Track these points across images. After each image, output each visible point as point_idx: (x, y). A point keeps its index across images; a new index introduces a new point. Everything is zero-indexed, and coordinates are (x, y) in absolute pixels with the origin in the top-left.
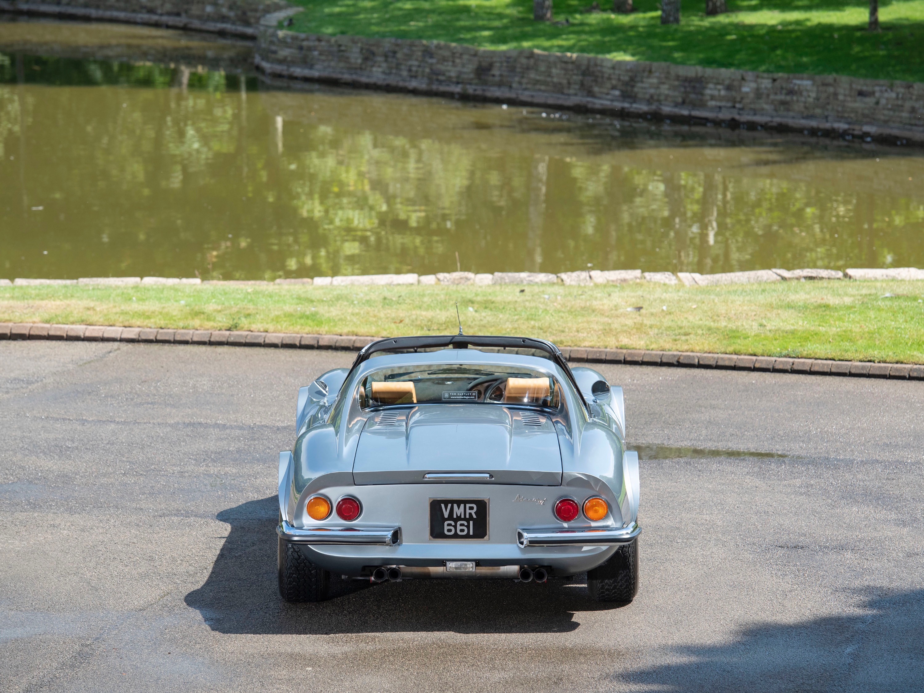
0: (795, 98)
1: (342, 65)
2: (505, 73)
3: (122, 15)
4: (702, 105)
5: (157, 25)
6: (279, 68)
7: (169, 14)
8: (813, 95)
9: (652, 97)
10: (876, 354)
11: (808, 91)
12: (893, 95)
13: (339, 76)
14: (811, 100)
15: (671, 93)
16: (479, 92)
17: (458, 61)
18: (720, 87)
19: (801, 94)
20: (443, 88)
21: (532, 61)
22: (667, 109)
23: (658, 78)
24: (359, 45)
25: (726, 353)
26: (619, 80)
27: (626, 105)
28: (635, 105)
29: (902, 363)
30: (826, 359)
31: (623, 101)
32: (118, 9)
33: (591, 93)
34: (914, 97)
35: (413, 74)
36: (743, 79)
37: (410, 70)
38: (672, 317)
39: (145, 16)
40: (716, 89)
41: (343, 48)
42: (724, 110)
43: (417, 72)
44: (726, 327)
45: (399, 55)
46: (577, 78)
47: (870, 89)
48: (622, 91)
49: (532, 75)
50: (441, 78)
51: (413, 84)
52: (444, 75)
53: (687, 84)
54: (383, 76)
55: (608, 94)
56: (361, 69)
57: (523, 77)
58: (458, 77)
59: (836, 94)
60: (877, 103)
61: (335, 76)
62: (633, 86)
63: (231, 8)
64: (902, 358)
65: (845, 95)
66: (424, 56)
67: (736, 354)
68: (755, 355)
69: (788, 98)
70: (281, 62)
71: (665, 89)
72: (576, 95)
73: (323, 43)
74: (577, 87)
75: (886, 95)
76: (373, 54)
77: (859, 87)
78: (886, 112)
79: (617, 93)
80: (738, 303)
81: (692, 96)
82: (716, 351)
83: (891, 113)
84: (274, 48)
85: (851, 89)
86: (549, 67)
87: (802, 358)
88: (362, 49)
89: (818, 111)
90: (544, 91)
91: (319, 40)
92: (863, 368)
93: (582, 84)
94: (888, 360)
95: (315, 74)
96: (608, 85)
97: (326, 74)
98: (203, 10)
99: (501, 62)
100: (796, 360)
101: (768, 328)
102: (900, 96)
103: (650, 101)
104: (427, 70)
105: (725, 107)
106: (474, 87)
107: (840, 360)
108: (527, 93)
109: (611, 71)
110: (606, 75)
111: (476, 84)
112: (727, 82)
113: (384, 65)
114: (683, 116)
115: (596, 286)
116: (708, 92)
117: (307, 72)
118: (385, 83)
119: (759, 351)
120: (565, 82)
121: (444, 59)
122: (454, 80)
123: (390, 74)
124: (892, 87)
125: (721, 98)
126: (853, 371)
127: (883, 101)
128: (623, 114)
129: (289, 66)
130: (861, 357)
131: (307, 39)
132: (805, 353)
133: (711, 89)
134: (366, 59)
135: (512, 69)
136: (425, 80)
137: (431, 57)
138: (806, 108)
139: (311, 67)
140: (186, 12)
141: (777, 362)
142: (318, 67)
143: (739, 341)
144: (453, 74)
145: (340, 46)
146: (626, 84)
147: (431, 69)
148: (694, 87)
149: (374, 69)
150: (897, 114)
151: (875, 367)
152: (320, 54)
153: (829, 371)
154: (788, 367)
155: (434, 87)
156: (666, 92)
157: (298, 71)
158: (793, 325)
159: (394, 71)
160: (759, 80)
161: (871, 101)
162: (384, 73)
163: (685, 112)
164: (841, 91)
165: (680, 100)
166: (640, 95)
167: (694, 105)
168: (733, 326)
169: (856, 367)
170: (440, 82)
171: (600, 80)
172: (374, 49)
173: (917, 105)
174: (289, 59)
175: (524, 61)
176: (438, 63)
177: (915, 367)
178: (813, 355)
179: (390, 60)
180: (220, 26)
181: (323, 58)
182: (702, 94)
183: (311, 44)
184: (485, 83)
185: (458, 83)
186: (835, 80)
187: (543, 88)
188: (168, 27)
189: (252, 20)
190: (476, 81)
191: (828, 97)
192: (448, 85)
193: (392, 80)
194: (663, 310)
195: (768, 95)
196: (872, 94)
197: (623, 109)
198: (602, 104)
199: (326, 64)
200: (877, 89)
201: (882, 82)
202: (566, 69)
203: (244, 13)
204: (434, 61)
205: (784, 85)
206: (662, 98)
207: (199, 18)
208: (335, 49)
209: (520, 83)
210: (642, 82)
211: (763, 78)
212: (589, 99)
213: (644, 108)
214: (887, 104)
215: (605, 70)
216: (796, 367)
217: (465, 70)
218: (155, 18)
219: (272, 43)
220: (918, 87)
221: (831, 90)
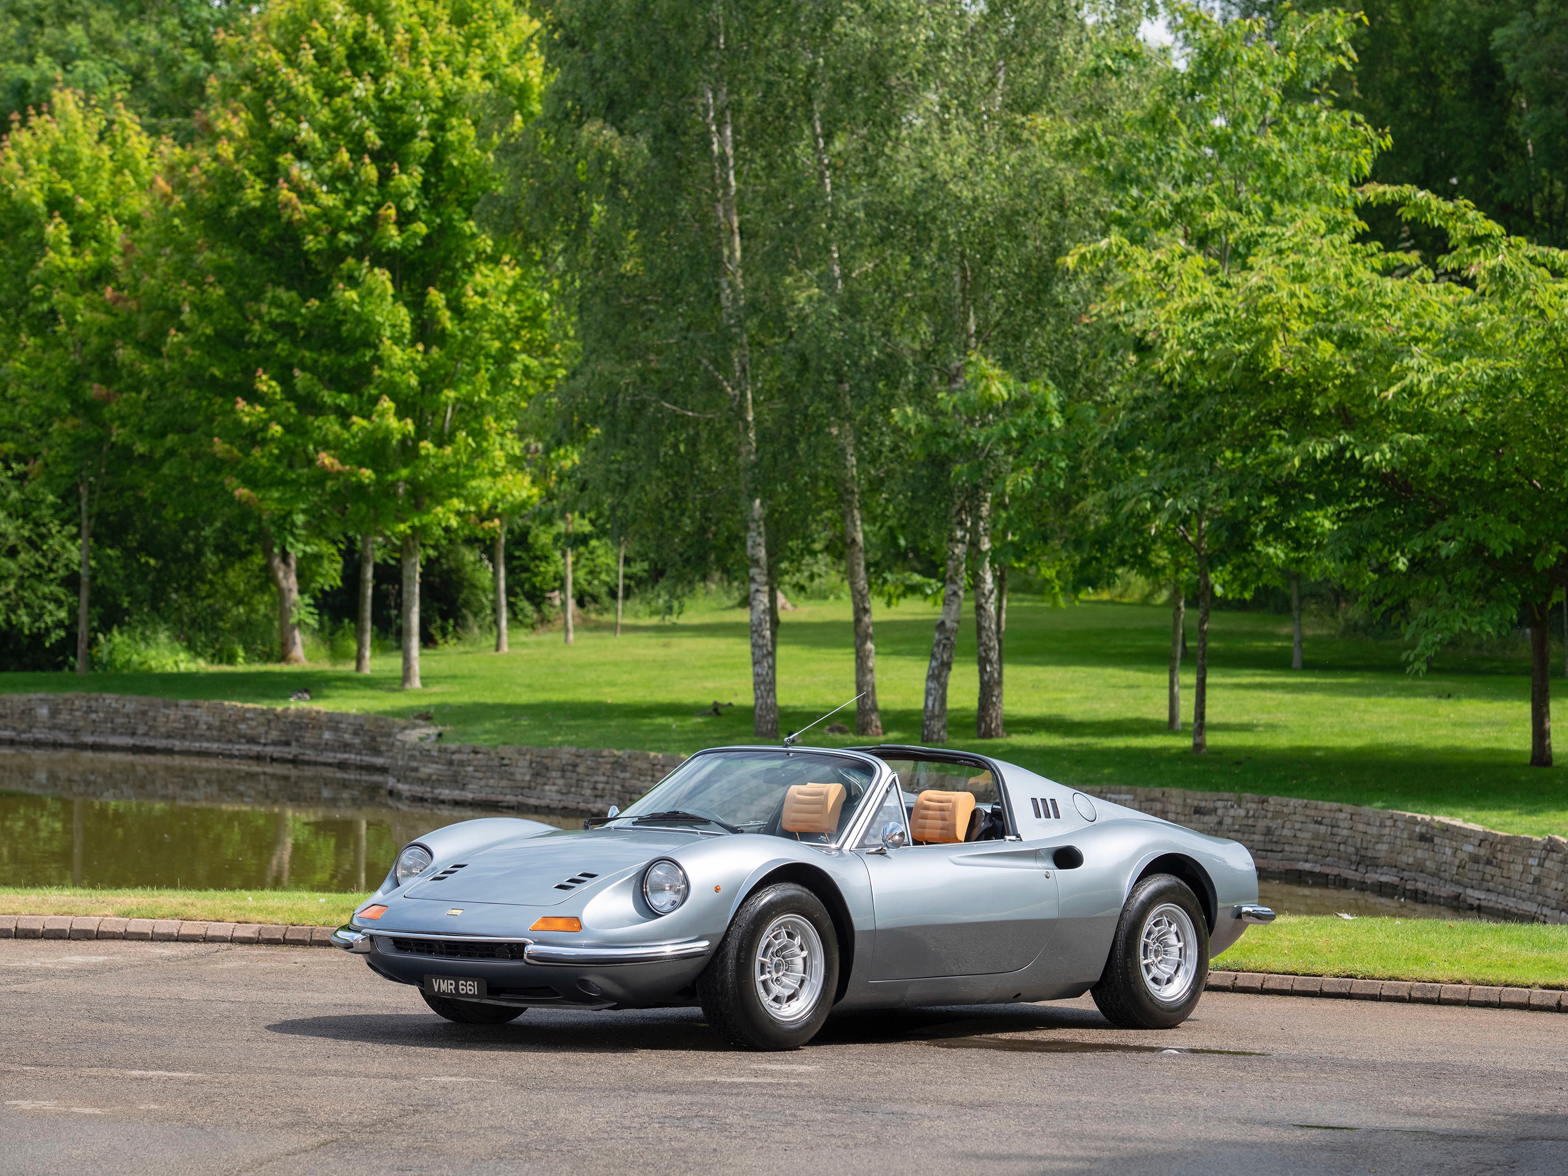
1: (504, 783)
3: (214, 746)
5: (259, 758)
6: (419, 790)
7: (274, 743)
10: (1359, 967)
12: (1241, 812)
13: (501, 798)
24: (528, 757)
29: (1397, 979)
32: (208, 740)
34: (1269, 815)
39: (245, 747)
41: (506, 762)
45: (580, 769)
47: (1210, 805)
54: (559, 797)
56: (529, 788)
59: (1164, 812)
60: (1220, 823)
61: (494, 798)
63: (355, 733)
65: (1177, 814)
66: (614, 769)
70: (422, 782)
73: (480, 756)
75: (1232, 812)
76: (547, 769)
77: (1196, 803)
83: (1239, 836)
84: (415, 764)
85: (1185, 805)
88: (531, 762)
91: (476, 752)
92: (1340, 985)
94: (1376, 975)
95: (469, 796)
97: (482, 796)
98: (320, 738)
102: (1251, 813)
104: (618, 787)
113: (560, 782)
117: (457, 794)
118: (561, 805)
123: (569, 793)
124: (1239, 802)
127: (1228, 821)
129: (433, 788)
130: (1336, 971)
131: (459, 751)
132: (1252, 966)
134: (536, 775)
137: (624, 770)
139: (464, 787)
140: (298, 740)
142: (472, 786)
145: (502, 759)
147: (624, 786)
149: (547, 788)
150: (1246, 836)
152: (476, 770)
157: (445, 793)
159: (573, 790)
161: (1211, 820)
162: (559, 792)
164: (1171, 807)
169: (1329, 983)
172: (547, 761)
173: (1273, 825)
174: (434, 777)
176: (632, 778)
177: (1417, 984)
179: (568, 774)
180: (340, 756)
181: (479, 775)
183: (464, 757)
186: (1163, 794)
188: (273, 760)
189: (383, 748)
193: (571, 802)
196: (1213, 810)
199: (482, 783)
200: (1220, 804)
201: (1226, 795)
203: (373, 739)
204: (627, 775)
207: (315, 747)
208: (496, 762)
214: (1233, 824)
216: (1240, 983)
218: (256, 749)
219: (412, 757)
220: (1274, 801)
221: (1158, 806)
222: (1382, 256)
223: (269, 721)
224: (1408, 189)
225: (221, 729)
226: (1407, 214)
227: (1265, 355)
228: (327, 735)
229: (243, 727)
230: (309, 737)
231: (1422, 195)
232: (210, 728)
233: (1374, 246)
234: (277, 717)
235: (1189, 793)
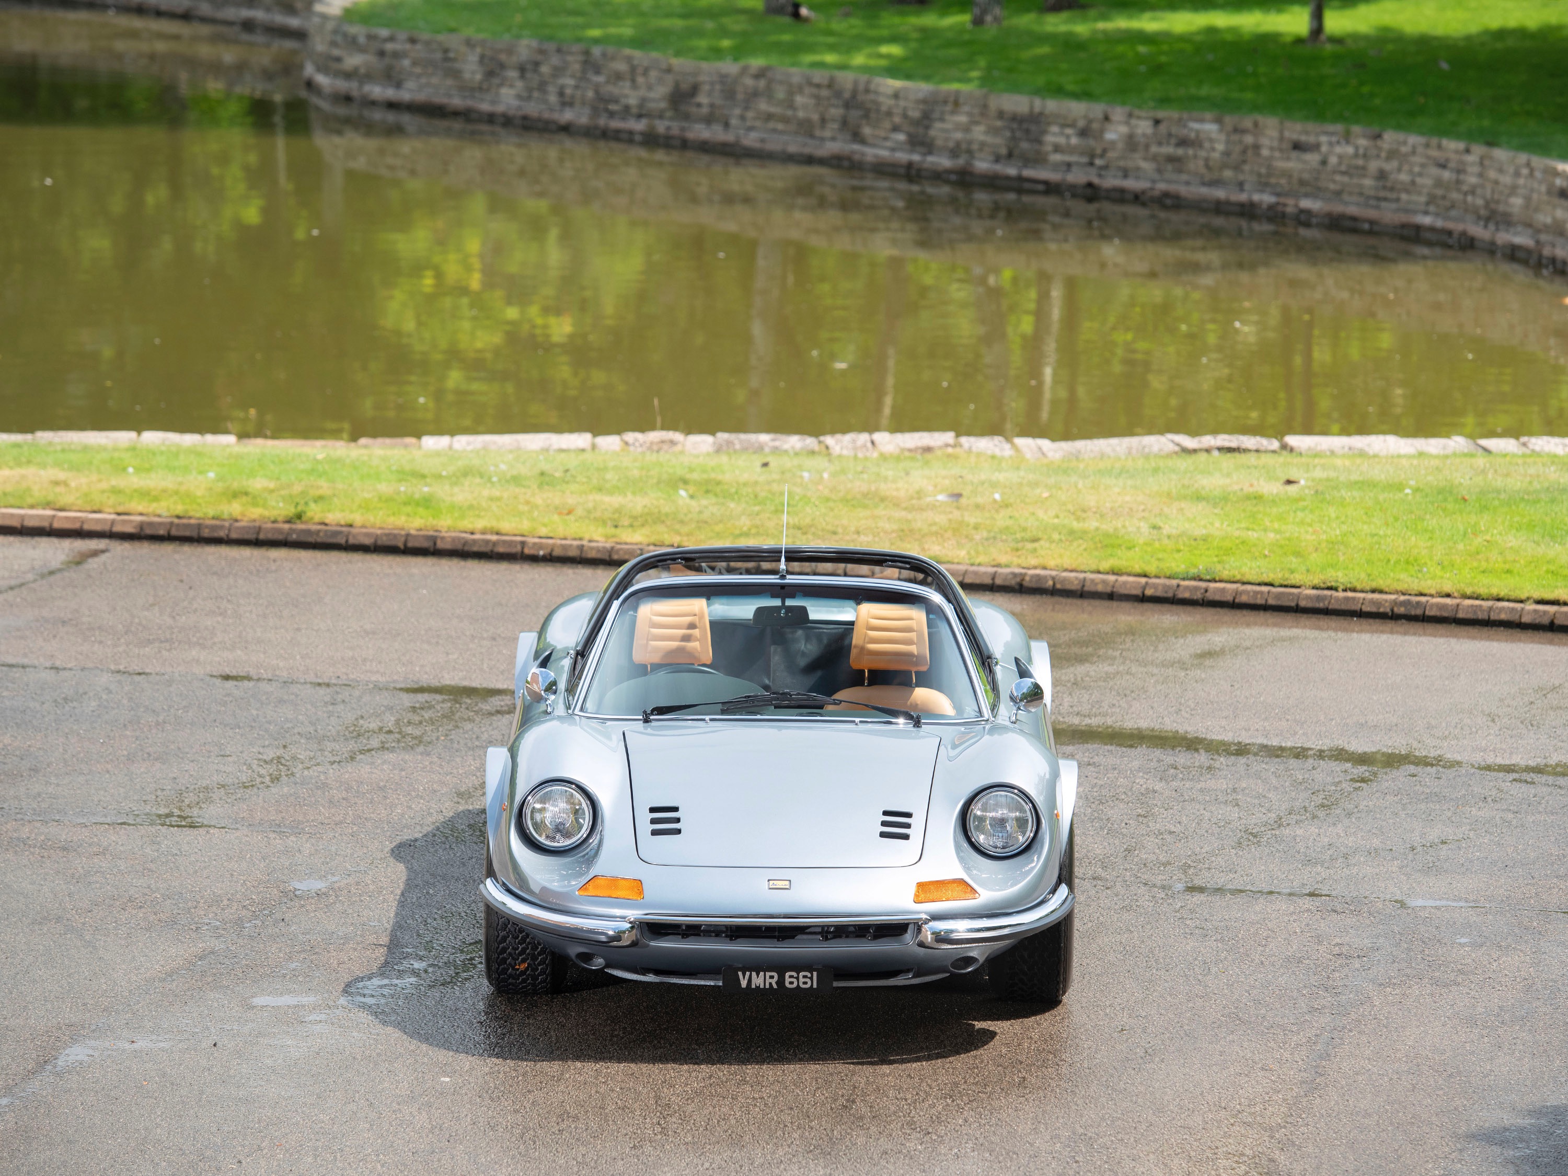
0: (1191, 152)
1: (449, 82)
2: (718, 102)
4: (1038, 160)
5: (139, 11)
6: (342, 85)
8: (1220, 147)
9: (958, 144)
10: (1340, 576)
11: (1211, 140)
12: (1350, 150)
13: (445, 100)
14: (1216, 155)
15: (989, 139)
16: (675, 131)
17: (640, 80)
18: (1069, 131)
19: (1201, 146)
20: (615, 124)
21: (762, 83)
22: (982, 165)
23: (969, 114)
24: (479, 50)
25: (1099, 572)
26: (905, 116)
27: (916, 157)
28: (930, 159)
30: (1259, 584)
31: (912, 151)
33: (857, 137)
34: (1383, 155)
35: (567, 99)
36: (1107, 118)
37: (561, 94)
38: (1009, 511)
40: (1062, 134)
41: (452, 55)
42: (1074, 169)
43: (573, 97)
44: (1097, 529)
45: (545, 69)
46: (836, 112)
47: (1312, 139)
48: (910, 135)
49: (763, 106)
50: (613, 107)
51: (567, 116)
52: (616, 101)
53: (1015, 126)
55: (886, 139)
56: (480, 89)
57: (747, 108)
58: (641, 106)
59: (1257, 147)
60: (1324, 162)
62: (927, 127)
64: (1380, 585)
65: (1272, 149)
66: (584, 71)
67: (1114, 573)
68: (1145, 576)
69: (1180, 152)
70: (348, 75)
71: (979, 133)
72: (833, 139)
73: (418, 47)
74: (835, 126)
75: (1338, 150)
76: (502, 66)
77: (1295, 137)
78: (1338, 178)
79: (901, 137)
80: (1117, 490)
81: (1025, 145)
82: (1082, 568)
83: (1346, 179)
84: (336, 52)
85: (1281, 139)
86: (791, 93)
87: (1221, 581)
88: (482, 58)
89: (1228, 174)
90: (782, 132)
91: (413, 41)
92: (1318, 598)
93: (844, 123)
94: (1359, 588)
95: (405, 95)
96: (887, 125)
97: (422, 97)
99: (712, 84)
100: (1212, 585)
101: (1165, 532)
102: (1361, 151)
103: (954, 153)
104: (590, 94)
105: (1078, 164)
106: (667, 123)
107: (1281, 586)
108: (753, 135)
109: (892, 102)
110: (884, 108)
111: (671, 119)
112: (1081, 123)
113: (519, 84)
114: (1008, 178)
115: (884, 457)
116: (1050, 139)
117: (390, 93)
118: (520, 113)
119: (1151, 569)
120: (815, 117)
121: (618, 77)
122: (634, 111)
123: (529, 98)
124: (1347, 138)
125: (1070, 150)
126: (1303, 603)
127: (1333, 160)
128: (911, 173)
129: (361, 83)
130: (1316, 582)
131: (391, 39)
132: (1225, 575)
133: (1055, 134)
134: (490, 74)
135: (730, 94)
136: (587, 111)
137: (598, 72)
138: (1208, 167)
139: (398, 85)
141: (1181, 587)
142: (410, 84)
143: (1119, 552)
144: (633, 101)
145: (446, 51)
146: (917, 123)
147: (597, 92)
148: (1027, 131)
149: (503, 91)
150: (1355, 181)
151: (1337, 600)
152: (415, 63)
154: (1198, 596)
155: (602, 121)
156: (982, 138)
157: (377, 91)
158: (1205, 527)
159: (536, 94)
160: (1134, 122)
161: (1312, 158)
162: (519, 97)
163: (1012, 171)
164: (1265, 141)
165: (1004, 151)
166: (939, 142)
167: (1027, 161)
168: (1107, 527)
170: (612, 114)
171: (873, 115)
172: (503, 57)
173: (1387, 167)
174: (362, 71)
175: (749, 82)
176: (608, 82)
177: (1402, 597)
178: (1238, 577)
179: (529, 75)
180: (246, 13)
181: (418, 70)
182: (1039, 142)
183: (399, 47)
184: (687, 117)
185: (640, 116)
186: (1256, 124)
187: (780, 126)
189: (299, 5)
190: (669, 114)
191: (1244, 152)
192: (623, 119)
193: (532, 109)
194: (995, 501)
195: (1147, 147)
196: (1316, 147)
197: (910, 165)
198: (876, 156)
199: (423, 80)
200: (1323, 139)
201: (1331, 128)
202: (817, 98)
204: (600, 79)
205: (1174, 130)
206: (975, 147)
208: (438, 56)
209: (743, 118)
210: (942, 120)
211: (1139, 118)
212: (856, 147)
213: (944, 162)
214: (1340, 164)
215: (881, 99)
216: (1210, 595)
217: (652, 95)
219: (334, 44)
220: (1390, 137)
221: (1249, 139)
235: (1288, 124)
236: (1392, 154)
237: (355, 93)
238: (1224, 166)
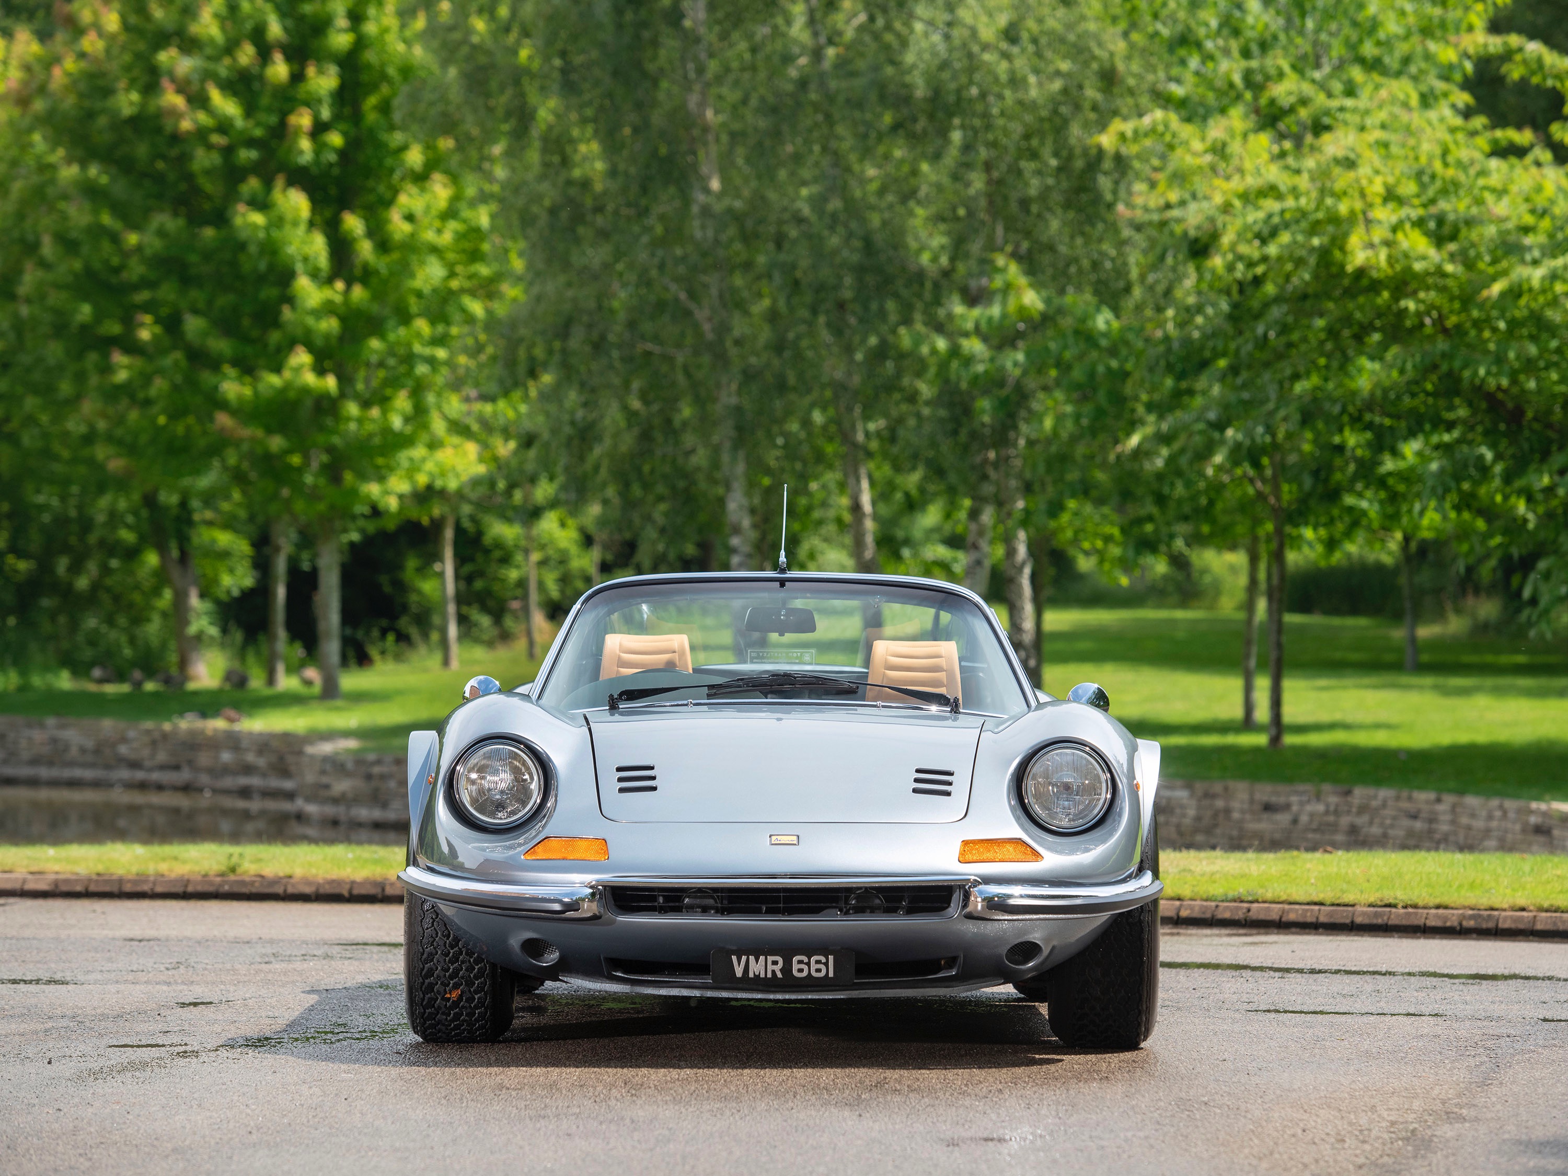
3: (88, 774)
5: (142, 786)
6: (330, 810)
7: (163, 767)
8: (1191, 812)
10: (1400, 895)
11: (1183, 807)
12: (1321, 808)
14: (1187, 821)
19: (1172, 813)
29: (1446, 907)
30: (1308, 904)
32: (84, 765)
34: (1354, 810)
47: (1282, 800)
59: (1227, 811)
60: (1295, 821)
63: (260, 754)
64: (1445, 900)
65: (1243, 812)
68: (1179, 900)
70: (335, 801)
75: (1309, 808)
77: (1265, 798)
78: (1310, 836)
83: (1317, 836)
84: (325, 780)
85: (1252, 801)
87: (1264, 902)
91: (399, 763)
92: (1376, 915)
94: (1421, 903)
98: (218, 760)
100: (1255, 905)
102: (1332, 808)
107: (1333, 905)
117: (377, 814)
124: (1318, 797)
126: (1359, 920)
127: (1304, 819)
129: (349, 807)
130: (1372, 899)
131: (378, 762)
132: (1269, 895)
139: (385, 805)
140: (190, 763)
141: (1220, 909)
151: (1396, 916)
153: (1314, 920)
154: (1240, 915)
157: (364, 814)
161: (1283, 819)
164: (1235, 805)
169: (1364, 915)
174: (349, 795)
177: (1471, 912)
178: (1284, 898)
180: (243, 781)
183: (386, 769)
186: (1226, 789)
188: (160, 788)
189: (293, 769)
191: (1216, 815)
196: (1287, 807)
200: (1294, 799)
201: (1301, 787)
203: (281, 759)
207: (211, 771)
214: (1311, 821)
216: (1253, 915)
218: (140, 775)
219: (323, 772)
220: (1360, 793)
221: (1220, 803)
222: (1488, 135)
223: (154, 743)
224: (1514, 40)
225: (97, 751)
226: (1515, 73)
227: (1342, 249)
228: (226, 757)
229: (123, 750)
230: (204, 759)
231: (1534, 48)
232: (83, 750)
233: (1479, 121)
234: (165, 736)
235: (1257, 786)
236: (1362, 810)
237: (343, 818)
238: (1196, 831)
